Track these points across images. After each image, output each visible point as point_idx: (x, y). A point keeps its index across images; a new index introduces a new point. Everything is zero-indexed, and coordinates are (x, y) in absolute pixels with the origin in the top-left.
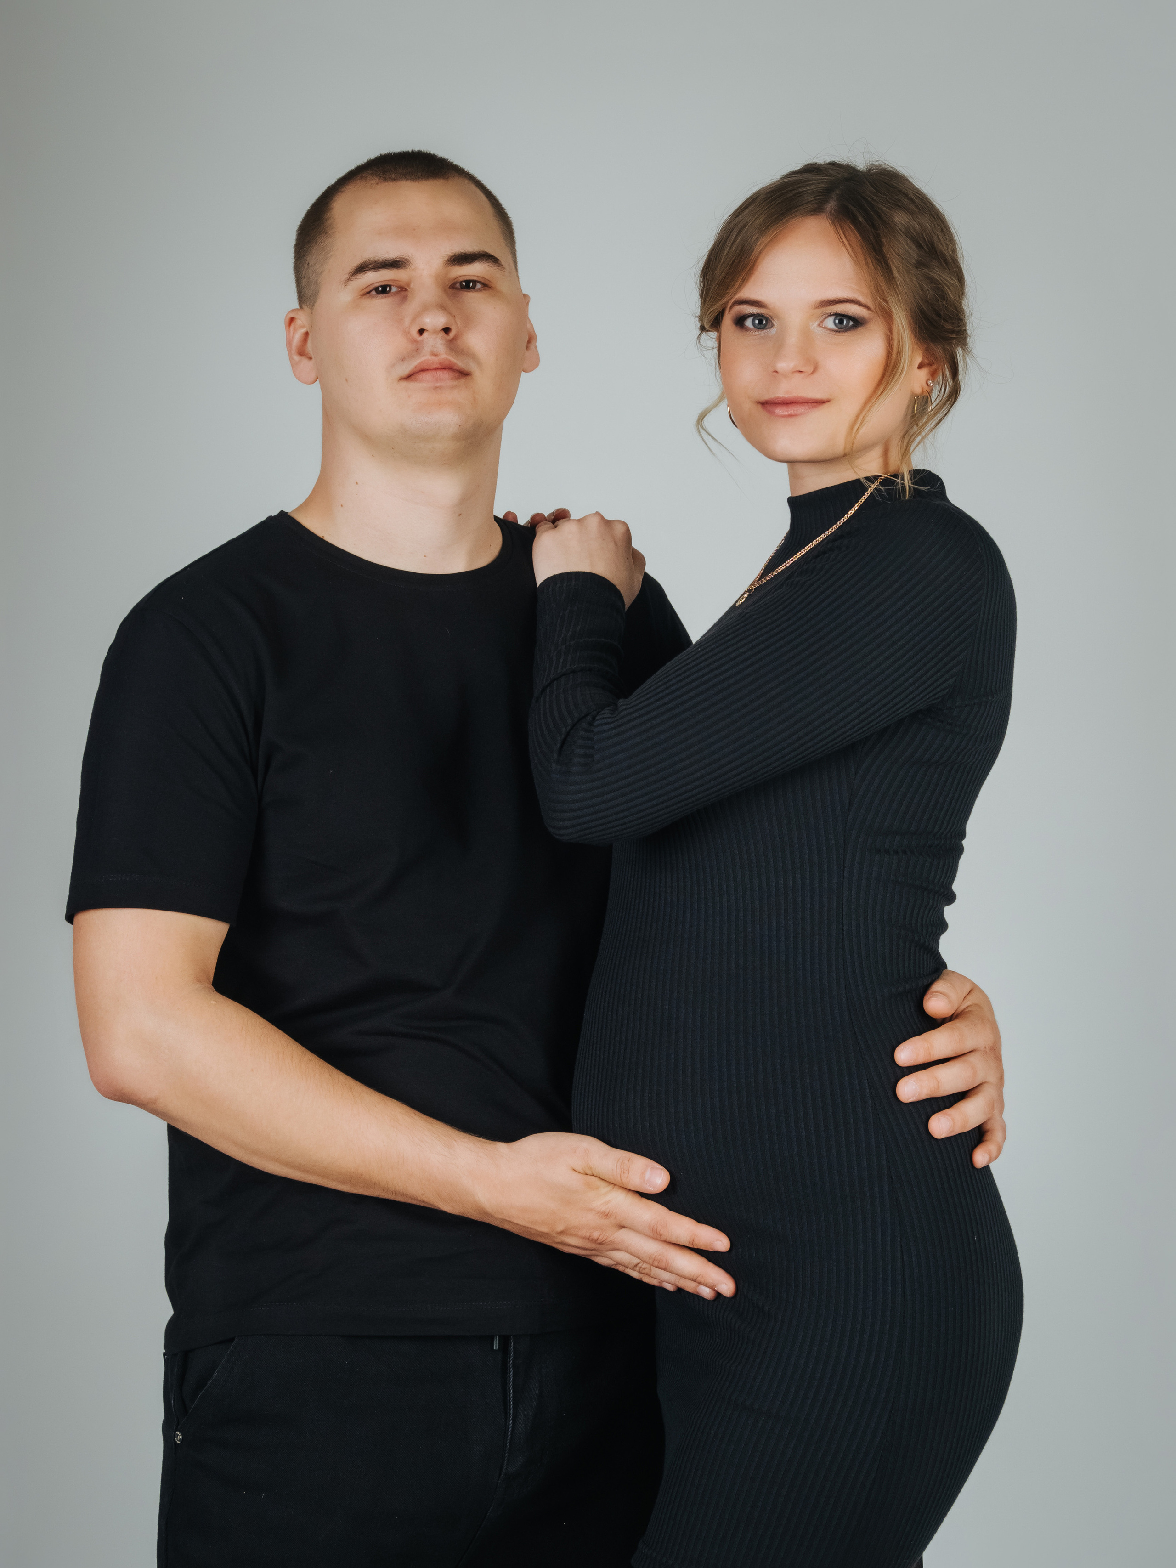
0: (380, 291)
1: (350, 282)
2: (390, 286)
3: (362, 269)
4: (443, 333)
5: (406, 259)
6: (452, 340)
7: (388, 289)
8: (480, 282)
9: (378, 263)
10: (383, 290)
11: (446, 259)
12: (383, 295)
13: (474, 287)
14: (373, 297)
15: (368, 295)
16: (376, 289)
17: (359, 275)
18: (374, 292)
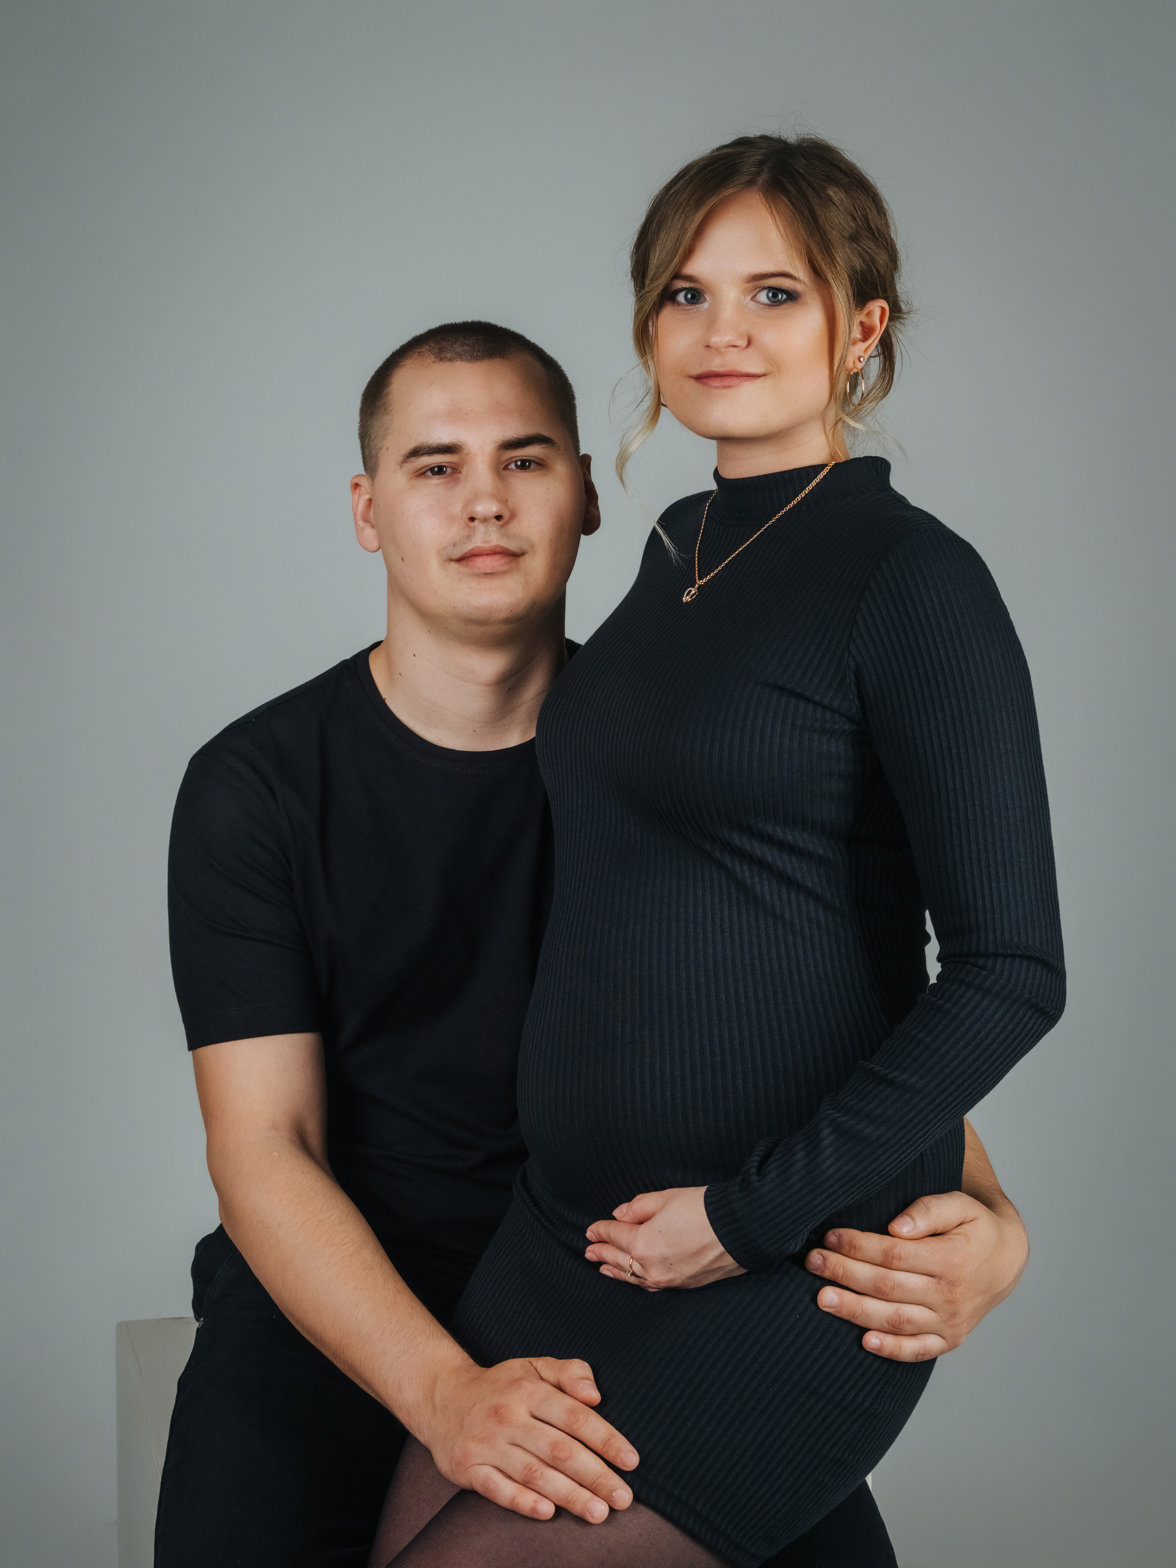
0: (436, 472)
1: (404, 464)
2: (446, 467)
3: (416, 453)
4: (494, 520)
5: (459, 446)
6: (502, 526)
7: (445, 469)
8: (534, 462)
9: (432, 448)
10: (439, 470)
11: (498, 444)
12: (438, 476)
13: (530, 465)
14: (427, 477)
15: (423, 476)
16: (432, 470)
17: (412, 459)
18: (429, 473)
